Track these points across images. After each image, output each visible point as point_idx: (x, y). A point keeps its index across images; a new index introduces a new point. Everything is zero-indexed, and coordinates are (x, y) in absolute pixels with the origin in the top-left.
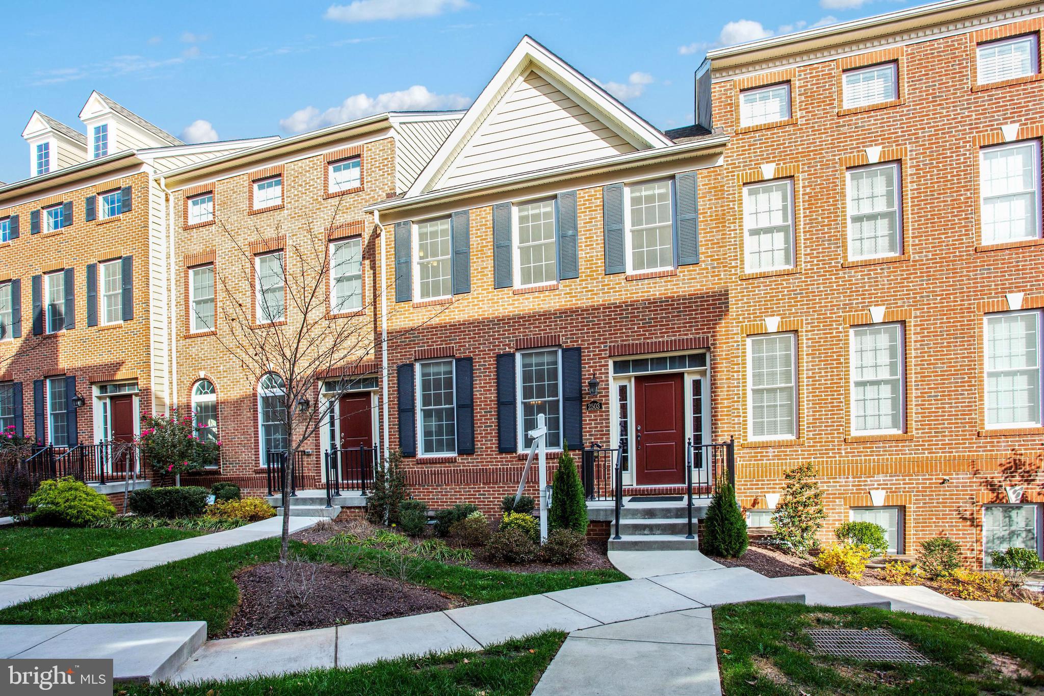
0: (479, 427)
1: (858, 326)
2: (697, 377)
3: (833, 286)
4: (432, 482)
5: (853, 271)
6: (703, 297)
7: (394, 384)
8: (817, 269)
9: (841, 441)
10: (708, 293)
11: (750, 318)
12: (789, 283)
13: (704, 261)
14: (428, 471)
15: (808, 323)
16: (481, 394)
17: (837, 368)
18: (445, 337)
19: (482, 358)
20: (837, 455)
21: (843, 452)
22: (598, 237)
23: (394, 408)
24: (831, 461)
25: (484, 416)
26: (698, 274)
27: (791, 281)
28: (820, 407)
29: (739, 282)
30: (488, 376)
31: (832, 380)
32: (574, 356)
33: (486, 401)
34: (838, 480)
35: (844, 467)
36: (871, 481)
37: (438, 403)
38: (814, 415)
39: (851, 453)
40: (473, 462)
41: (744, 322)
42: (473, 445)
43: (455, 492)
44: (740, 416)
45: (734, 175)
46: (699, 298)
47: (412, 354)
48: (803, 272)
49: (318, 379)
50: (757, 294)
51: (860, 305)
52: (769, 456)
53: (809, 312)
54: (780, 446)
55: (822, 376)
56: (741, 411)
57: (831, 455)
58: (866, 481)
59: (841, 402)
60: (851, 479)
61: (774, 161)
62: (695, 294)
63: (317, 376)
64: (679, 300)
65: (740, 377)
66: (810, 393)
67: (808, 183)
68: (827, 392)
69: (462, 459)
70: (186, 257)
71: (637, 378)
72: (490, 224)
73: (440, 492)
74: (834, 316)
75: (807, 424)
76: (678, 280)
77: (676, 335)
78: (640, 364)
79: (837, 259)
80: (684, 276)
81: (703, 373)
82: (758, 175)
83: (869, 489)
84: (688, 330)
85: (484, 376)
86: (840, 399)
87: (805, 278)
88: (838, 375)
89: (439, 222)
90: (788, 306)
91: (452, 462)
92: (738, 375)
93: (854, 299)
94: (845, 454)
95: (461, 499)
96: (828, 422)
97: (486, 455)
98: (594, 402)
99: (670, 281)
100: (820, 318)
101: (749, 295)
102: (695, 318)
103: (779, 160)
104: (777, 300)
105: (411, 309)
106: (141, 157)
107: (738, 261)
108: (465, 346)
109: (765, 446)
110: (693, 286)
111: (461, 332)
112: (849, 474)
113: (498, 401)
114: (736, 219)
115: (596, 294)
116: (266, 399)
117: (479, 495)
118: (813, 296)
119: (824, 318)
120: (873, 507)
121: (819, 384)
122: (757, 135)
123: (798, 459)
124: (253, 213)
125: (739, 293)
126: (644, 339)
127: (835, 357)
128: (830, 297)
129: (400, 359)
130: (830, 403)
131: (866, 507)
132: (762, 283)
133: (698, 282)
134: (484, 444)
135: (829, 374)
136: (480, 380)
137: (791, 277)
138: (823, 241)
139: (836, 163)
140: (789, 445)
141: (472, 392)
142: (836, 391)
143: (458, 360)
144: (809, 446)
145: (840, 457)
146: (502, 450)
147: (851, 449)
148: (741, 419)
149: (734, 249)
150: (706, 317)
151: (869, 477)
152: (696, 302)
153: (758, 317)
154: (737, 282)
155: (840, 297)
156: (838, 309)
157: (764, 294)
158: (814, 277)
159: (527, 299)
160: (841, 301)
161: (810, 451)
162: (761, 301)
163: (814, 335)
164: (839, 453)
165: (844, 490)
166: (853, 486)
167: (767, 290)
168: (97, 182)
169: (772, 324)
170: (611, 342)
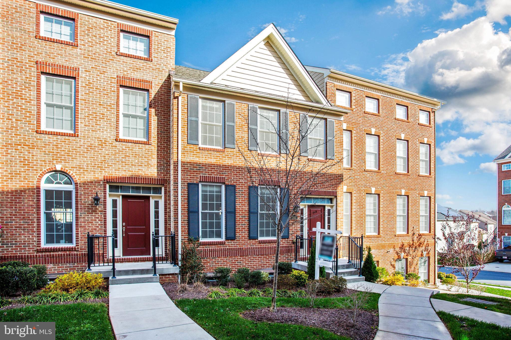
0: (238, 225)
2: (330, 208)
3: (362, 177)
4: (209, 256)
5: (367, 173)
6: (335, 174)
7: (185, 194)
13: (336, 159)
14: (207, 249)
15: (355, 190)
16: (240, 207)
18: (220, 171)
19: (241, 187)
23: (185, 210)
25: (241, 219)
28: (358, 224)
30: (244, 197)
31: (361, 213)
33: (242, 211)
37: (212, 209)
40: (234, 244)
42: (235, 235)
43: (224, 261)
47: (198, 178)
48: (354, 170)
51: (369, 186)
55: (358, 212)
59: (363, 222)
62: (332, 173)
63: (108, 182)
64: (327, 174)
67: (356, 135)
69: (228, 243)
72: (246, 113)
73: (214, 262)
74: (362, 189)
75: (354, 230)
76: (327, 165)
79: (363, 167)
80: (329, 163)
81: (332, 207)
84: (330, 188)
85: (242, 197)
89: (215, 102)
90: (349, 182)
91: (223, 244)
93: (367, 183)
95: (227, 265)
96: (359, 229)
97: (242, 240)
98: (294, 215)
99: (324, 165)
102: (332, 183)
103: (347, 123)
105: (198, 150)
108: (231, 178)
110: (332, 169)
111: (229, 170)
113: (249, 211)
116: (47, 191)
117: (238, 262)
118: (356, 180)
121: (357, 215)
129: (190, 180)
130: (360, 222)
134: (241, 234)
135: (360, 211)
136: (239, 199)
137: (350, 171)
139: (363, 130)
141: (235, 205)
143: (227, 186)
146: (250, 238)
147: (365, 240)
150: (336, 183)
155: (364, 182)
163: (356, 195)
170: (301, 188)
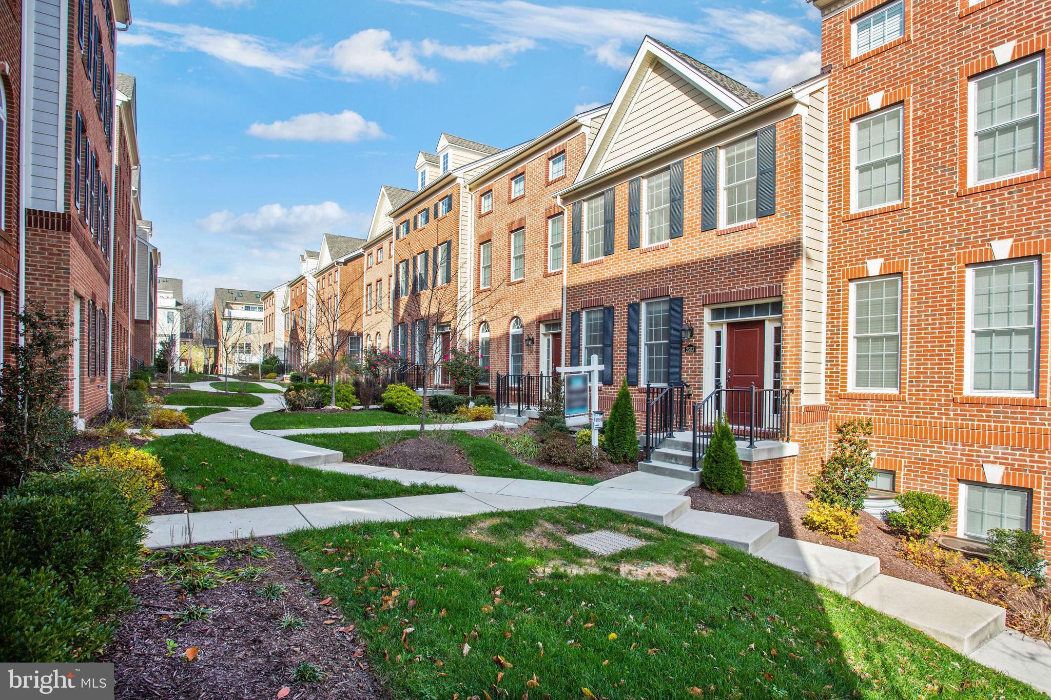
0: (616, 363)
1: (981, 264)
2: (778, 325)
3: (946, 220)
5: (971, 200)
6: (778, 247)
7: (569, 327)
8: (927, 201)
9: (949, 401)
10: (782, 242)
11: (852, 261)
12: (895, 221)
13: (779, 212)
15: (915, 264)
16: (618, 336)
17: (947, 314)
18: (599, 290)
19: (619, 307)
20: (944, 417)
21: (952, 413)
22: (698, 199)
24: (936, 423)
25: (619, 354)
26: (774, 224)
27: (897, 218)
28: (925, 360)
29: (843, 225)
30: (622, 321)
31: (941, 328)
32: (676, 304)
33: (621, 342)
34: (943, 445)
35: (951, 431)
36: (986, 452)
37: (595, 342)
38: (918, 369)
39: (961, 415)
40: (611, 392)
41: (846, 266)
42: (612, 378)
44: (838, 365)
45: (841, 113)
46: (774, 247)
47: (580, 304)
48: (911, 206)
49: (539, 322)
50: (860, 236)
51: (980, 240)
52: (866, 410)
53: (917, 251)
54: (878, 400)
55: (929, 324)
56: (840, 360)
57: (936, 415)
58: (980, 451)
59: (952, 355)
60: (959, 446)
61: (883, 89)
62: (770, 244)
63: (539, 321)
64: (758, 251)
65: (841, 324)
66: (914, 343)
67: (920, 105)
68: (935, 342)
69: (605, 389)
70: (479, 237)
71: (729, 324)
72: (627, 196)
74: (946, 254)
75: (910, 377)
76: (757, 232)
77: (753, 285)
78: (732, 311)
79: (952, 187)
80: (762, 227)
82: (865, 107)
83: (983, 462)
84: (764, 280)
85: (620, 321)
86: (949, 350)
87: (913, 213)
88: (947, 323)
89: (599, 199)
90: (893, 246)
92: (839, 322)
93: (971, 233)
94: (952, 417)
96: (934, 377)
97: (619, 386)
98: (691, 346)
99: (751, 233)
100: (928, 258)
101: (852, 237)
102: (770, 267)
103: (888, 86)
104: (881, 240)
105: (580, 268)
106: (455, 174)
107: (842, 203)
108: (610, 297)
109: (863, 398)
110: (770, 237)
111: (608, 286)
112: (957, 440)
113: (628, 342)
114: (841, 158)
115: (695, 250)
116: (513, 336)
118: (921, 233)
119: (933, 257)
120: (986, 483)
121: (925, 333)
122: (866, 64)
123: (898, 416)
124: (511, 202)
125: (842, 235)
126: (729, 288)
127: (945, 302)
128: (941, 232)
129: (573, 308)
130: (937, 355)
131: (977, 482)
132: (866, 223)
133: (773, 233)
134: (619, 377)
135: (937, 322)
136: (617, 325)
137: (897, 214)
138: (935, 169)
139: (956, 74)
140: (888, 399)
141: (613, 334)
142: (945, 341)
143: (606, 309)
144: (911, 403)
145: (947, 419)
146: (629, 383)
147: (961, 410)
148: (840, 368)
149: (838, 190)
150: (780, 266)
151: (982, 447)
152: (772, 252)
153: (860, 260)
154: (840, 224)
155: (954, 232)
156: (950, 246)
157: (868, 234)
158: (923, 211)
159: (648, 257)
160: (954, 236)
161: (912, 408)
162: (865, 243)
163: (920, 277)
164: (946, 414)
165: (951, 458)
166: (962, 455)
167: (870, 230)
168: (439, 194)
169: (874, 267)
170: (704, 292)
